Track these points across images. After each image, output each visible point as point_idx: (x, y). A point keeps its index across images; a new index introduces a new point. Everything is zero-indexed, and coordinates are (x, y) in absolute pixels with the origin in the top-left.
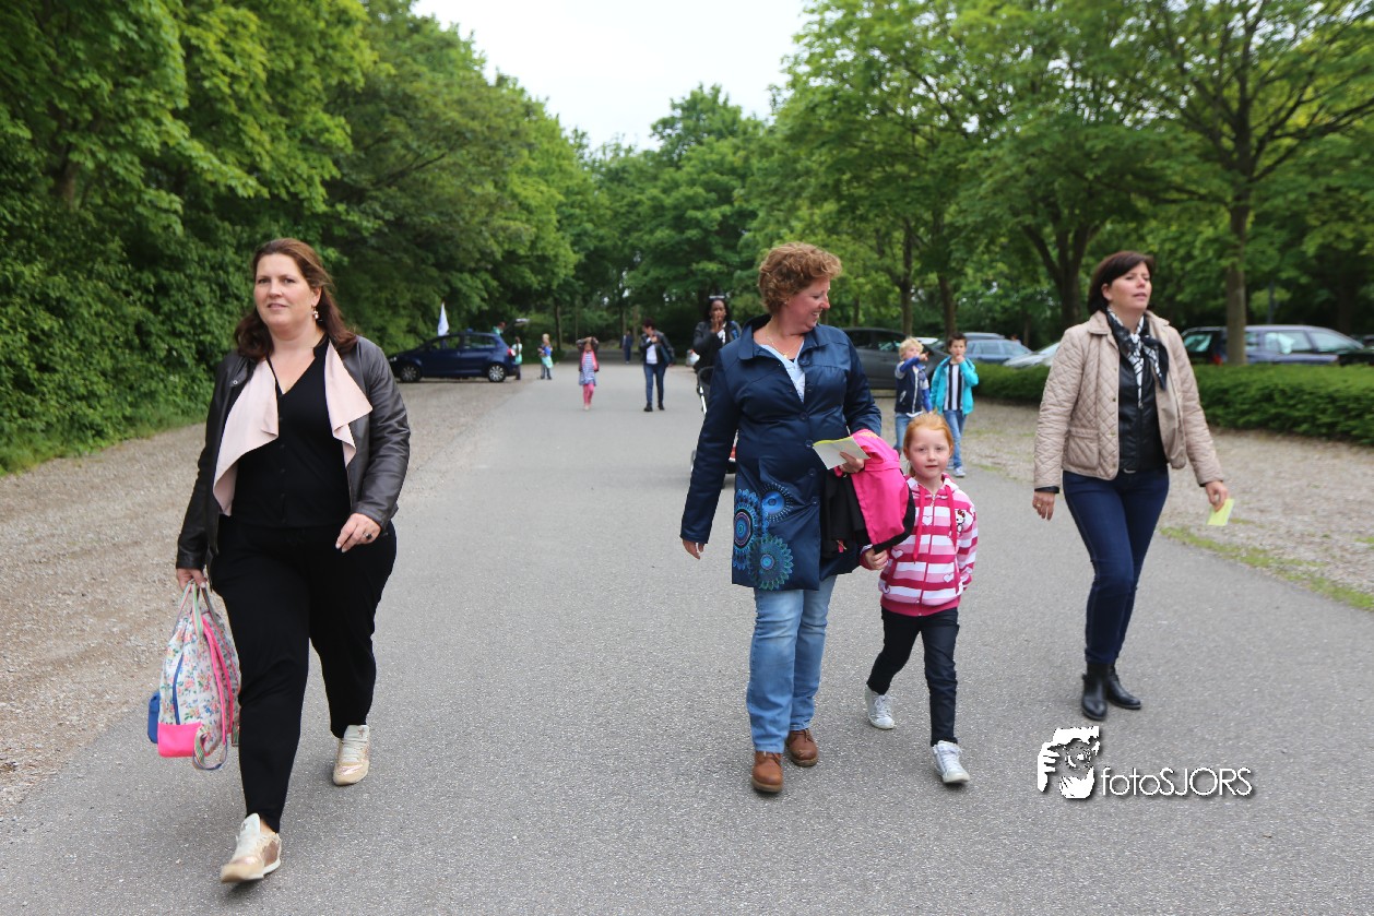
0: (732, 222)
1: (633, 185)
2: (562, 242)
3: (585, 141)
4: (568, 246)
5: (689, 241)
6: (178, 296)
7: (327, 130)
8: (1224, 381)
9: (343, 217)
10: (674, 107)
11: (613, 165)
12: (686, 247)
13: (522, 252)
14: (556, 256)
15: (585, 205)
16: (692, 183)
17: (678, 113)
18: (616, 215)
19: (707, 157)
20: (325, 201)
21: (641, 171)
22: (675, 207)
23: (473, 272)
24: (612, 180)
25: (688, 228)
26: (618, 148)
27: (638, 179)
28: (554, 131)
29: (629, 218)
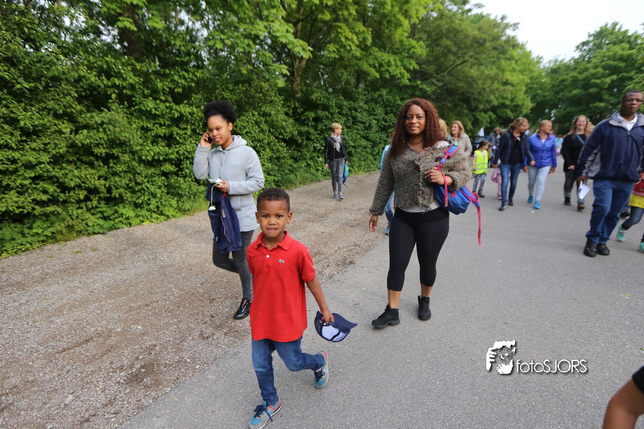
0: (616, 83)
2: (526, 99)
3: (541, 60)
4: (529, 100)
5: (590, 94)
6: (326, 122)
7: (414, 47)
9: (421, 86)
10: (590, 36)
11: (554, 67)
12: (588, 97)
13: (508, 103)
15: (539, 83)
16: (596, 67)
17: (591, 38)
18: (553, 86)
19: (607, 54)
20: (409, 80)
21: (567, 67)
22: (584, 79)
23: (485, 111)
24: (552, 73)
25: (591, 88)
26: (556, 61)
27: (566, 71)
28: (528, 55)
29: (559, 87)
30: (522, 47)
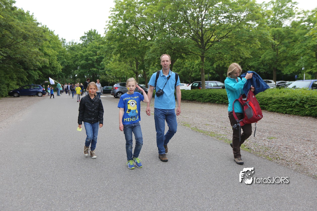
0: (99, 59)
1: (76, 51)
2: (58, 64)
3: (65, 41)
4: (60, 64)
5: (89, 63)
8: (201, 92)
10: (85, 34)
11: (72, 47)
12: (89, 65)
13: (48, 66)
14: (57, 67)
15: (65, 55)
17: (86, 35)
18: (72, 58)
19: (93, 45)
21: (78, 48)
22: (86, 56)
23: (35, 70)
24: (71, 50)
25: (89, 61)
26: (73, 43)
27: (77, 50)
28: (56, 38)
29: (75, 59)
30: (52, 33)
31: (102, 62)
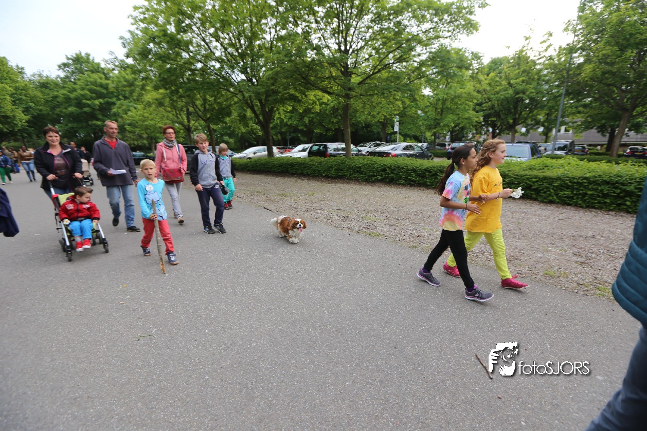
0: (104, 106)
1: (50, 90)
2: (16, 110)
3: (23, 71)
4: (20, 112)
5: (85, 112)
10: (68, 59)
11: (42, 81)
12: (84, 115)
14: (14, 116)
15: (28, 95)
16: (83, 89)
17: (71, 62)
18: (47, 101)
19: (88, 79)
21: (56, 84)
22: (76, 99)
24: (41, 87)
25: (84, 107)
26: (41, 75)
27: (55, 87)
29: (53, 103)
31: (114, 110)
